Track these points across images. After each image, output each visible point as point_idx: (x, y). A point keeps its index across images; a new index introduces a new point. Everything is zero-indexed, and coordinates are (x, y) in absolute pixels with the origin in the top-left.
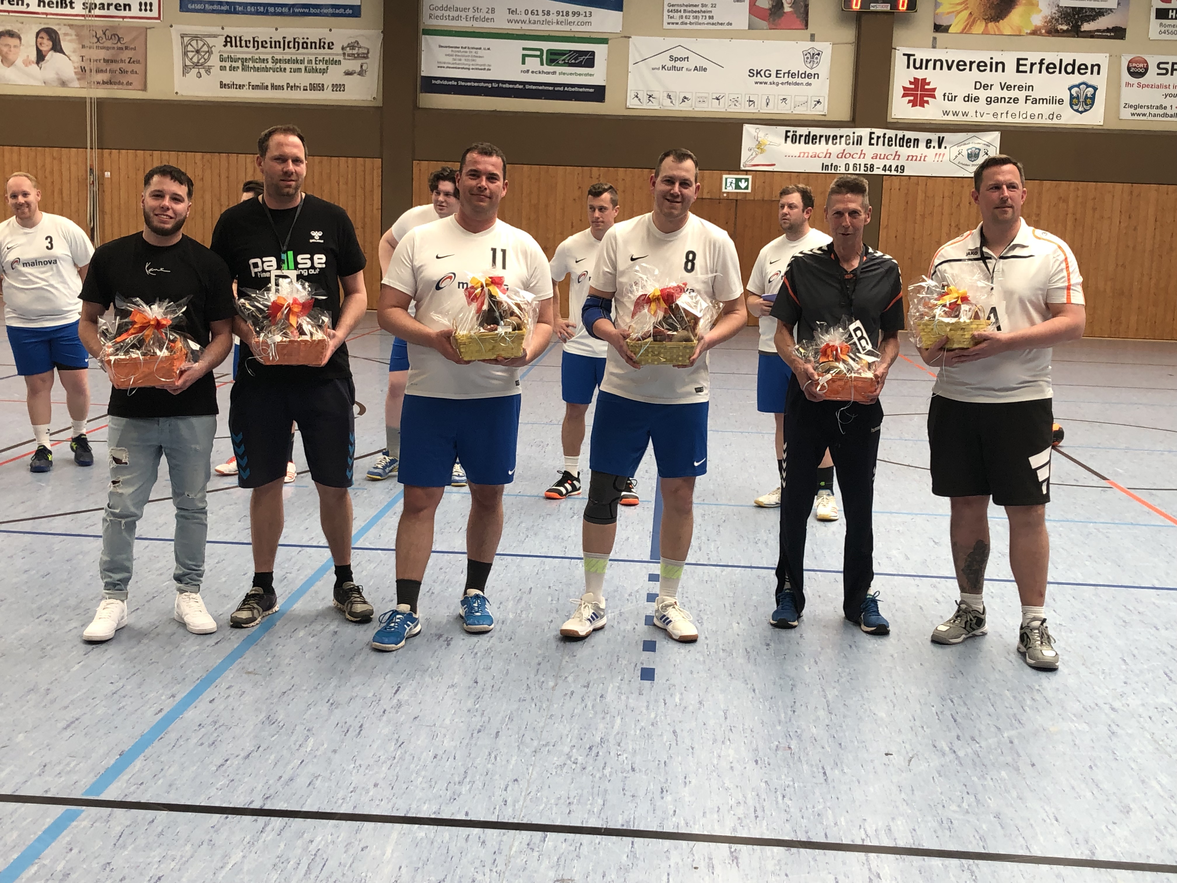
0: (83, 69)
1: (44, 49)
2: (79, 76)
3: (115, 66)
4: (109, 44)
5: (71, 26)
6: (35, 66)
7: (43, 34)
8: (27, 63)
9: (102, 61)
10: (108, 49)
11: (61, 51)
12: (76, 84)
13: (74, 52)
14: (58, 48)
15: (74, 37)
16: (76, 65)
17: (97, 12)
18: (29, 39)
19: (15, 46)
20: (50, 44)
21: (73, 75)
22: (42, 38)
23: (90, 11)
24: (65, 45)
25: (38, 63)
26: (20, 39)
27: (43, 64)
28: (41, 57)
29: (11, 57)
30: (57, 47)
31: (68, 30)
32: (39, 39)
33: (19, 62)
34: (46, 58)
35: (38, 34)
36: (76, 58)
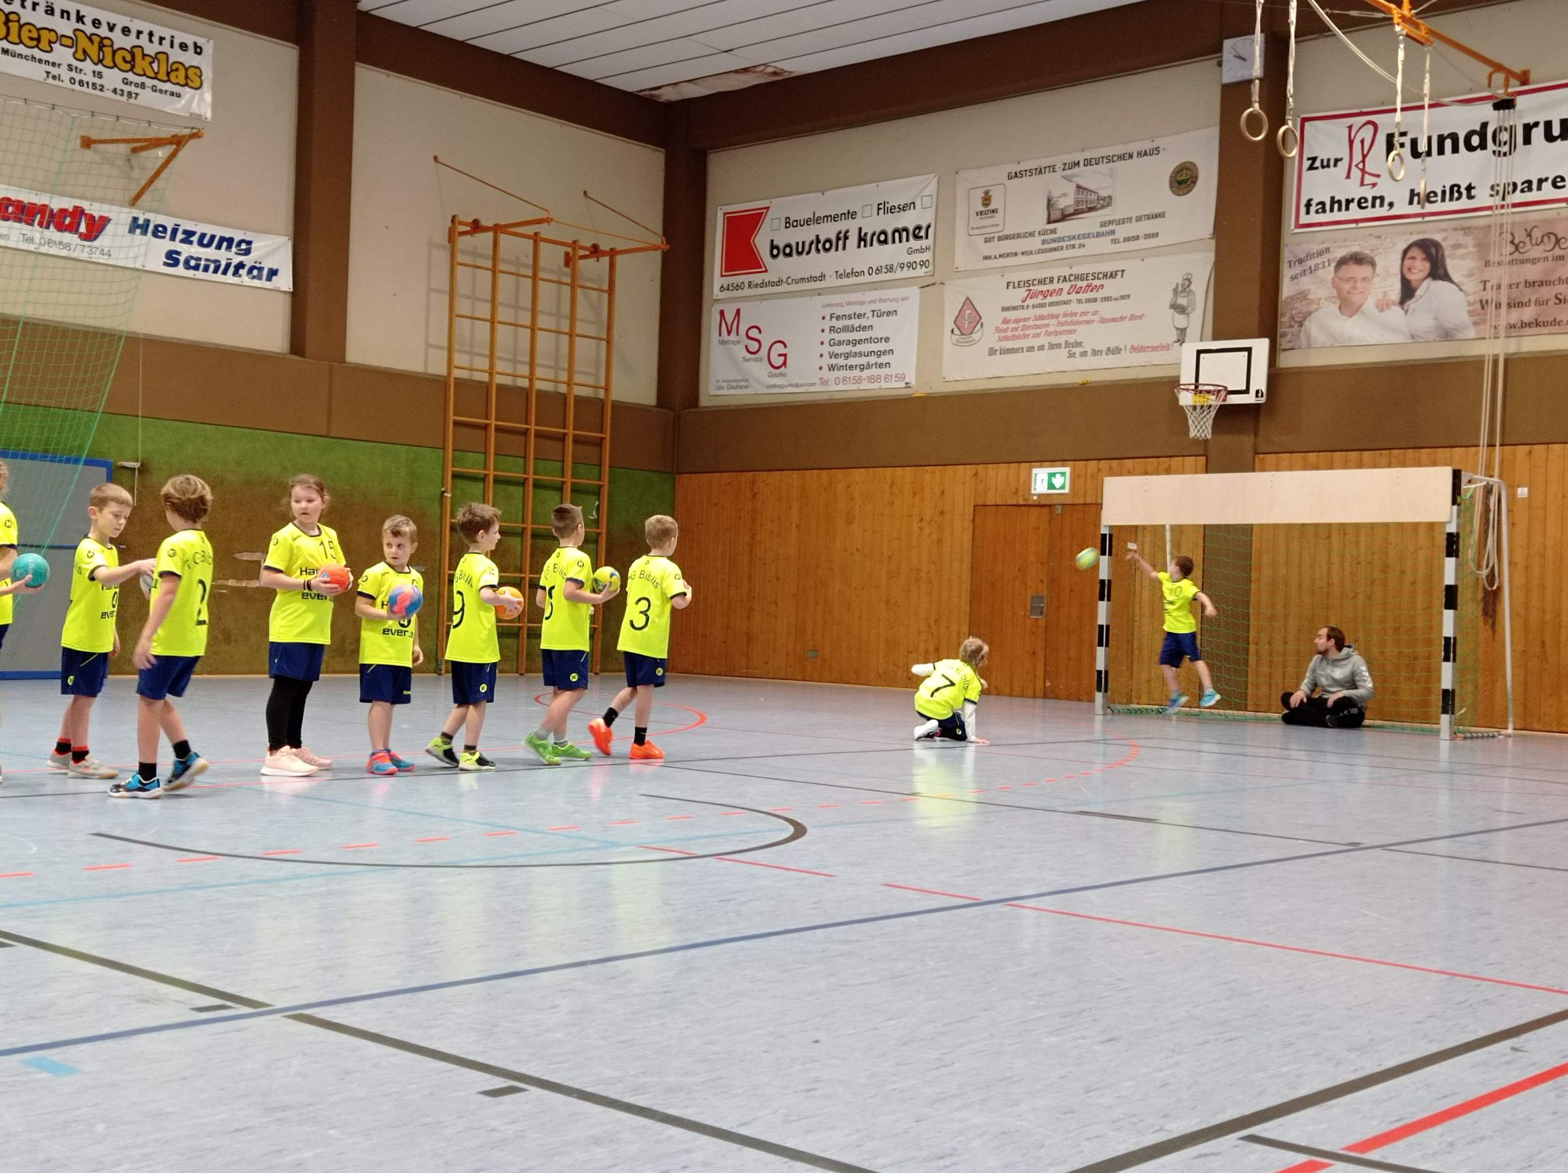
0: (1483, 304)
1: (1413, 277)
2: (1475, 319)
3: (1547, 293)
4: (1536, 252)
5: (1466, 230)
6: (1397, 309)
7: (1416, 252)
8: (1382, 306)
9: (1522, 286)
10: (1534, 261)
11: (1446, 277)
12: (1471, 333)
13: (1470, 275)
14: (1442, 272)
15: (1471, 249)
16: (1471, 298)
17: (1518, 197)
18: (1389, 265)
19: (1364, 279)
20: (1427, 266)
21: (1465, 318)
22: (1413, 258)
23: (1503, 199)
24: (1453, 266)
25: (1402, 302)
26: (1373, 264)
27: (1411, 304)
28: (1408, 291)
29: (1356, 298)
30: (1438, 271)
31: (1460, 237)
32: (1407, 262)
33: (1369, 305)
34: (1418, 293)
35: (1405, 252)
36: (1471, 286)
